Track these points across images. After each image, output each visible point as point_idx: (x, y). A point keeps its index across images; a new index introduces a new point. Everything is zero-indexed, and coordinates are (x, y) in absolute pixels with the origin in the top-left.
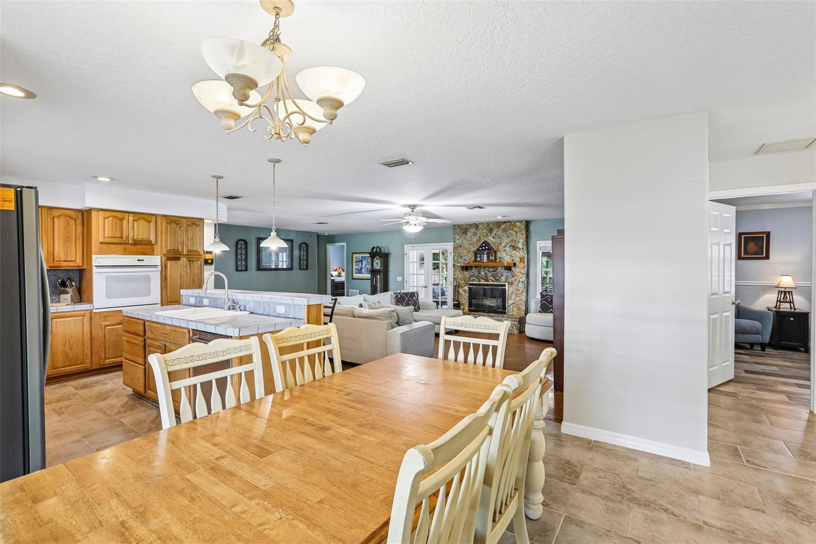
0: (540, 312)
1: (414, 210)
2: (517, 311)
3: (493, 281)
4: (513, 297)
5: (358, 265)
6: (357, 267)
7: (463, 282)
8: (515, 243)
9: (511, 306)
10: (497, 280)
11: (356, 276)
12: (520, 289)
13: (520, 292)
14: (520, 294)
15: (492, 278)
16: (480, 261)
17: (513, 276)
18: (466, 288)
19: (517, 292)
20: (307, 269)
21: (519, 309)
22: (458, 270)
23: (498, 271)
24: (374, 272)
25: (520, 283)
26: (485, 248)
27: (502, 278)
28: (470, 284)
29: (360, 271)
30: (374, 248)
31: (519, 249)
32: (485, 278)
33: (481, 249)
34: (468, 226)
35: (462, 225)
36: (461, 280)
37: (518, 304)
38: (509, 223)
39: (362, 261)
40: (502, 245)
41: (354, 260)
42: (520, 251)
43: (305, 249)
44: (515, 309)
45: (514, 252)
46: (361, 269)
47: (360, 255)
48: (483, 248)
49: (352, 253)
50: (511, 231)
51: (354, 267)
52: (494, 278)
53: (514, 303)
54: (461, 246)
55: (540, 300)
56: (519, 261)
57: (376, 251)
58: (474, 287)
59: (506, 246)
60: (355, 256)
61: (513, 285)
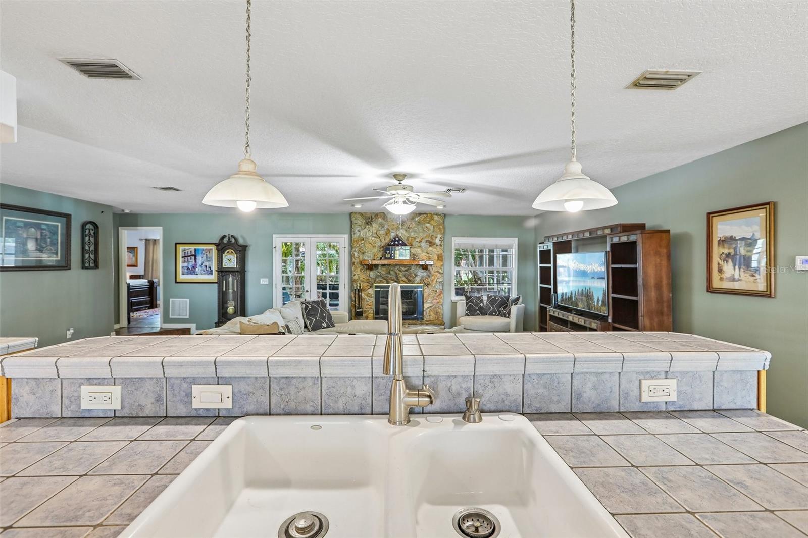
0: (467, 315)
1: (402, 182)
2: (435, 316)
3: (406, 282)
4: (430, 300)
5: (188, 262)
6: (186, 264)
7: (366, 284)
8: (431, 238)
9: (428, 311)
10: (409, 281)
11: (181, 277)
12: (438, 291)
13: (437, 294)
14: (438, 296)
15: (404, 279)
16: (390, 258)
17: (429, 276)
18: (371, 291)
19: (434, 294)
20: (97, 266)
21: (437, 313)
22: (359, 269)
23: (411, 271)
24: (223, 272)
25: (438, 284)
26: (399, 243)
27: (416, 278)
28: (376, 287)
29: (192, 270)
30: (224, 237)
31: (437, 246)
32: (395, 279)
33: (392, 243)
34: (373, 216)
35: (366, 213)
36: (363, 282)
37: (435, 308)
38: (425, 216)
39: (195, 256)
40: (417, 240)
41: (180, 254)
42: (438, 248)
43: (92, 232)
44: (432, 313)
45: (431, 248)
46: (194, 267)
47: (193, 248)
48: (397, 243)
49: (176, 244)
50: (427, 225)
51: (180, 264)
52: (407, 278)
53: (431, 307)
54: (363, 239)
55: (465, 301)
56: (437, 258)
57: (229, 241)
58: (382, 289)
59: (421, 242)
60: (181, 248)
61: (429, 286)
